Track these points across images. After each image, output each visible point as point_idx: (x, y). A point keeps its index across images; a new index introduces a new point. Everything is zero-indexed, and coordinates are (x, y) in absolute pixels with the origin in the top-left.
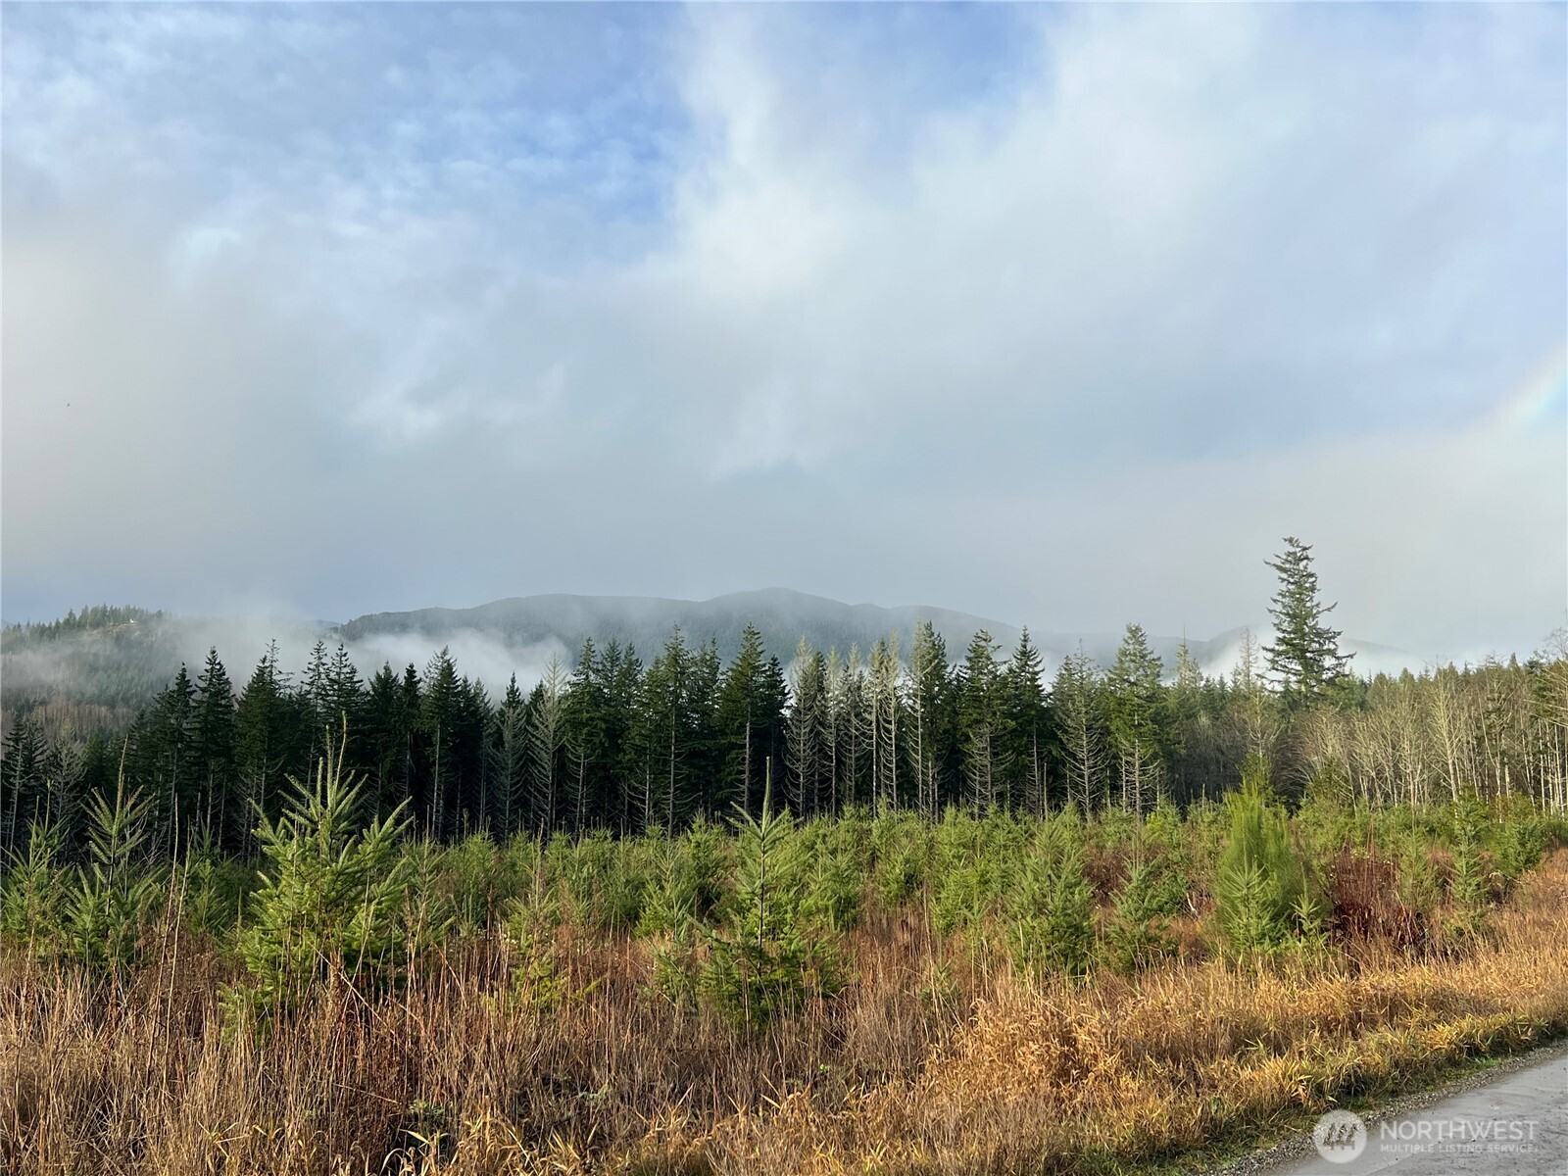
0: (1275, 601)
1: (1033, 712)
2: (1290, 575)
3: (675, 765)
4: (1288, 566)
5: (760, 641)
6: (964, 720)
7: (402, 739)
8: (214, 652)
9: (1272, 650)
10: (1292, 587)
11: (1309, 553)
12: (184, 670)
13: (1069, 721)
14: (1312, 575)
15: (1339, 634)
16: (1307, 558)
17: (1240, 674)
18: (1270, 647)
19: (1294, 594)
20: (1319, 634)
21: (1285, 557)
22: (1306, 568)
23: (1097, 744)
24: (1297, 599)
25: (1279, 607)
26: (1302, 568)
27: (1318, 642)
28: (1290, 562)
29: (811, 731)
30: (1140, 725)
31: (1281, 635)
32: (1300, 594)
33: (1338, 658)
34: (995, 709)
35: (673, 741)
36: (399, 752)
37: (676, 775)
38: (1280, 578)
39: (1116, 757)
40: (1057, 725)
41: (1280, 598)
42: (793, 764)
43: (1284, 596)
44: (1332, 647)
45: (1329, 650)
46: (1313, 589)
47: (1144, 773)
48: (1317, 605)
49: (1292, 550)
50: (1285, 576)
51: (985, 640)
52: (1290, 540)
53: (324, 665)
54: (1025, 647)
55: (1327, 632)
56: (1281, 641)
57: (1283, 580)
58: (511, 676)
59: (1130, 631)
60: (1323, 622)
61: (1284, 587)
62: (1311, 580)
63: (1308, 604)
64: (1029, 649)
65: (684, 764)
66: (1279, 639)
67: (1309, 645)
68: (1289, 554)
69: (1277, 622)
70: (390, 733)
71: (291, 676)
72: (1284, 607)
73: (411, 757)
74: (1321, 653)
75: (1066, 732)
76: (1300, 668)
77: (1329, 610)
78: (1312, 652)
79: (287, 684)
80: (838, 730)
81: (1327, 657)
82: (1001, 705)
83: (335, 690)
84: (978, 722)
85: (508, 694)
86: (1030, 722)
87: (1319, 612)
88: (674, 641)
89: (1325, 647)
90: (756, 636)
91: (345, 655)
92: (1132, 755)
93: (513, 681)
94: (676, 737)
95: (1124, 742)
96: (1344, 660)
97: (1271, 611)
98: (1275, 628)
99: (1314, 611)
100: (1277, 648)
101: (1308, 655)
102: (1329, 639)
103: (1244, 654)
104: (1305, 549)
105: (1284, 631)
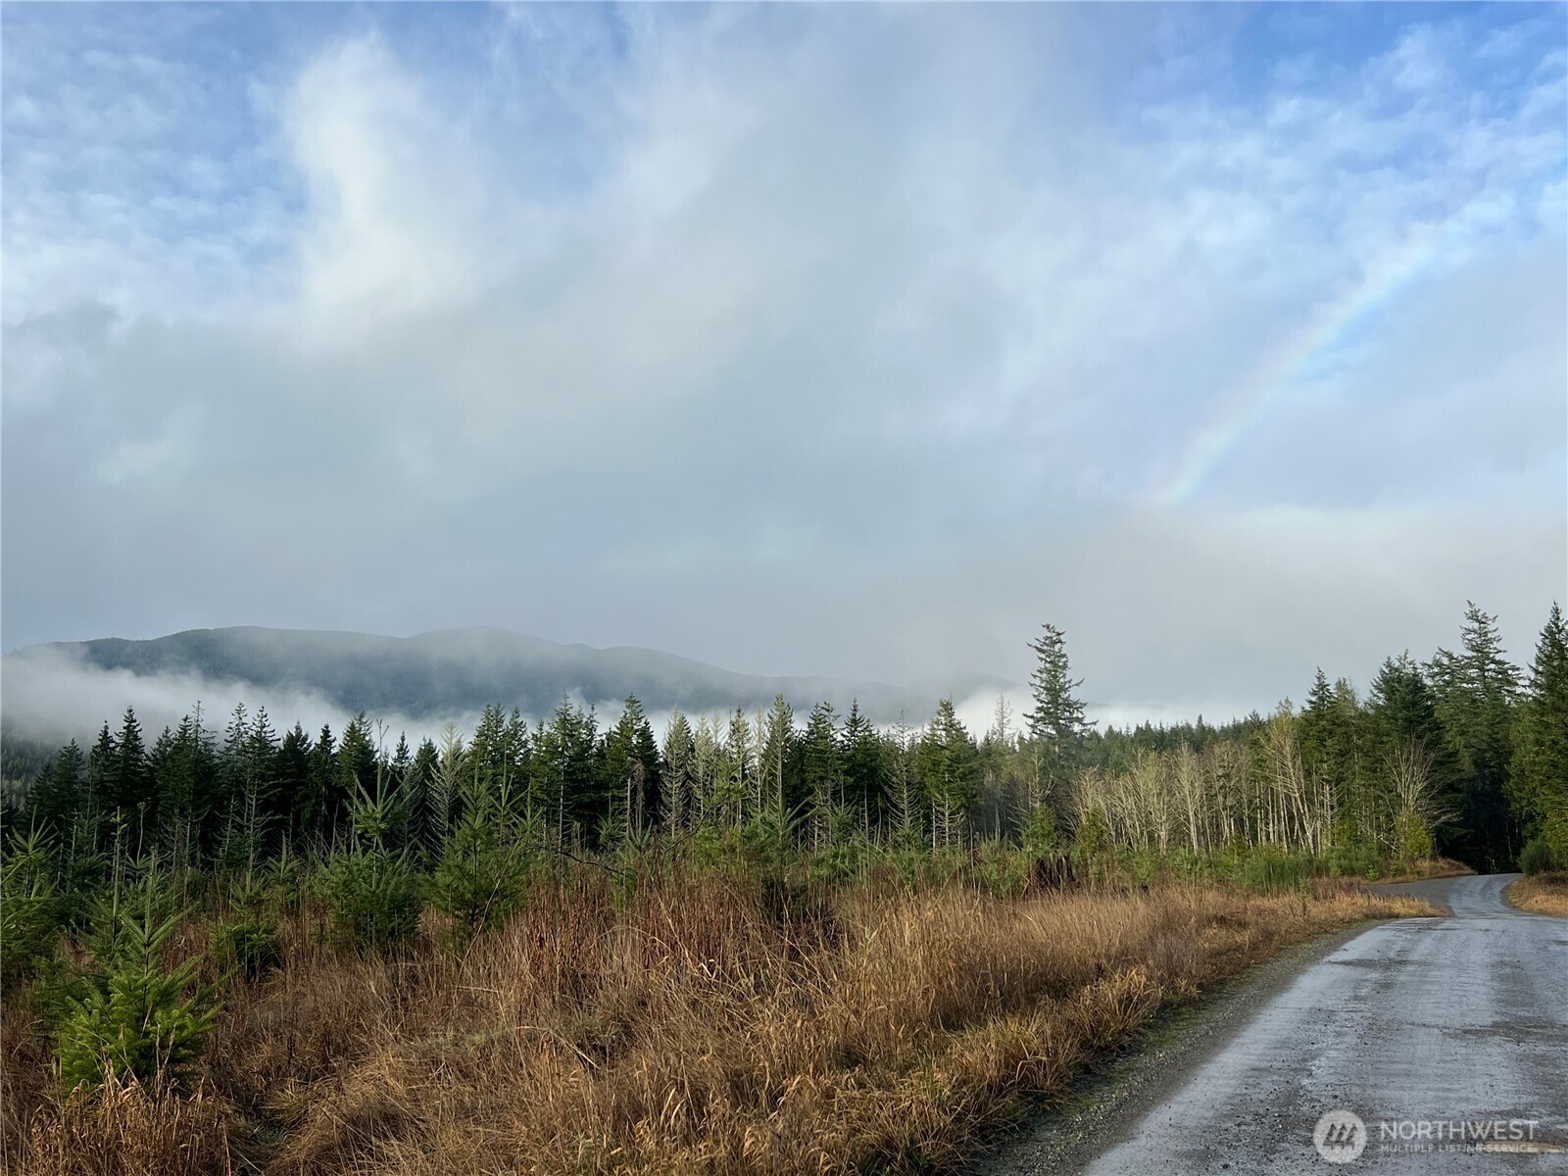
0: (1035, 676)
1: (865, 771)
2: (1047, 656)
3: (563, 815)
4: (1045, 648)
5: (640, 708)
6: (810, 776)
7: (318, 791)
8: (131, 711)
9: (1032, 717)
10: (1048, 665)
11: (1062, 637)
12: (106, 727)
13: (894, 779)
14: (1064, 656)
15: (1085, 705)
16: (1060, 641)
17: (995, 733)
18: (1030, 714)
19: (1051, 671)
20: (1069, 706)
21: (1043, 641)
22: (1060, 650)
23: (916, 797)
24: (1053, 676)
25: (1037, 682)
26: (1057, 650)
27: (1069, 711)
28: (1047, 645)
29: (682, 786)
30: (950, 781)
31: (1040, 705)
32: (1055, 671)
33: (1084, 725)
34: (837, 767)
35: (562, 793)
36: (316, 803)
37: (564, 823)
38: (1040, 658)
39: (930, 807)
40: (884, 781)
41: (1038, 674)
42: (666, 814)
43: (1041, 672)
44: (1080, 716)
45: (1077, 718)
46: (1065, 667)
47: (952, 821)
48: (1070, 682)
49: (1049, 635)
50: (1043, 656)
51: (828, 711)
52: (1048, 627)
53: (243, 724)
54: (854, 715)
55: (1076, 703)
56: (1040, 709)
57: (1042, 659)
58: (401, 735)
59: (942, 705)
60: (1074, 694)
61: (1042, 665)
62: (1064, 659)
63: (1062, 680)
64: (858, 717)
65: (571, 814)
66: (1038, 708)
67: (1063, 714)
68: (1047, 638)
69: (1036, 693)
70: (307, 787)
71: (214, 734)
72: (1042, 681)
73: (327, 807)
74: (1072, 720)
75: (891, 787)
76: (1054, 732)
77: (1077, 685)
78: (1064, 719)
79: (212, 741)
80: (705, 785)
81: (1076, 724)
82: (842, 764)
83: (254, 748)
84: (822, 778)
85: (398, 751)
86: (863, 779)
87: (1070, 687)
88: (563, 707)
89: (1075, 716)
90: (637, 705)
91: (265, 716)
92: (943, 806)
93: (403, 739)
94: (564, 790)
95: (937, 795)
96: (1089, 727)
97: (1032, 685)
98: (1035, 700)
99: (1067, 686)
100: (1035, 715)
101: (1061, 721)
102: (1077, 709)
103: (1000, 717)
104: (1059, 634)
105: (1042, 702)
